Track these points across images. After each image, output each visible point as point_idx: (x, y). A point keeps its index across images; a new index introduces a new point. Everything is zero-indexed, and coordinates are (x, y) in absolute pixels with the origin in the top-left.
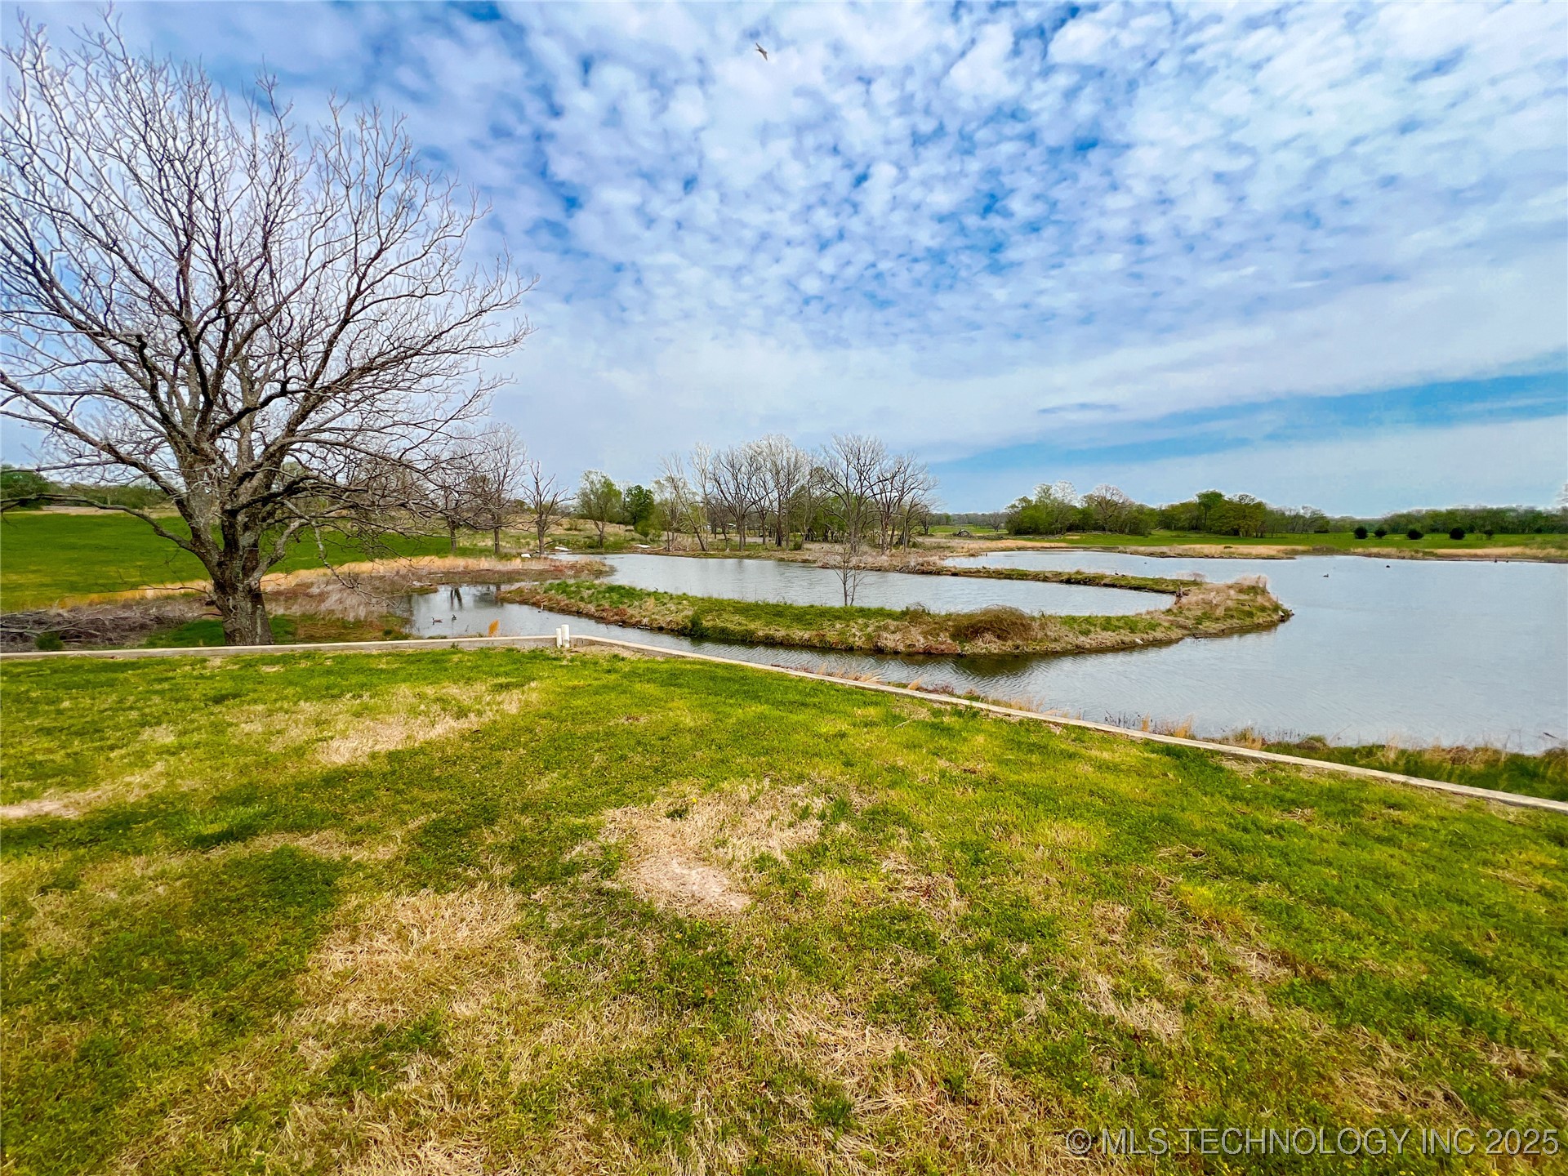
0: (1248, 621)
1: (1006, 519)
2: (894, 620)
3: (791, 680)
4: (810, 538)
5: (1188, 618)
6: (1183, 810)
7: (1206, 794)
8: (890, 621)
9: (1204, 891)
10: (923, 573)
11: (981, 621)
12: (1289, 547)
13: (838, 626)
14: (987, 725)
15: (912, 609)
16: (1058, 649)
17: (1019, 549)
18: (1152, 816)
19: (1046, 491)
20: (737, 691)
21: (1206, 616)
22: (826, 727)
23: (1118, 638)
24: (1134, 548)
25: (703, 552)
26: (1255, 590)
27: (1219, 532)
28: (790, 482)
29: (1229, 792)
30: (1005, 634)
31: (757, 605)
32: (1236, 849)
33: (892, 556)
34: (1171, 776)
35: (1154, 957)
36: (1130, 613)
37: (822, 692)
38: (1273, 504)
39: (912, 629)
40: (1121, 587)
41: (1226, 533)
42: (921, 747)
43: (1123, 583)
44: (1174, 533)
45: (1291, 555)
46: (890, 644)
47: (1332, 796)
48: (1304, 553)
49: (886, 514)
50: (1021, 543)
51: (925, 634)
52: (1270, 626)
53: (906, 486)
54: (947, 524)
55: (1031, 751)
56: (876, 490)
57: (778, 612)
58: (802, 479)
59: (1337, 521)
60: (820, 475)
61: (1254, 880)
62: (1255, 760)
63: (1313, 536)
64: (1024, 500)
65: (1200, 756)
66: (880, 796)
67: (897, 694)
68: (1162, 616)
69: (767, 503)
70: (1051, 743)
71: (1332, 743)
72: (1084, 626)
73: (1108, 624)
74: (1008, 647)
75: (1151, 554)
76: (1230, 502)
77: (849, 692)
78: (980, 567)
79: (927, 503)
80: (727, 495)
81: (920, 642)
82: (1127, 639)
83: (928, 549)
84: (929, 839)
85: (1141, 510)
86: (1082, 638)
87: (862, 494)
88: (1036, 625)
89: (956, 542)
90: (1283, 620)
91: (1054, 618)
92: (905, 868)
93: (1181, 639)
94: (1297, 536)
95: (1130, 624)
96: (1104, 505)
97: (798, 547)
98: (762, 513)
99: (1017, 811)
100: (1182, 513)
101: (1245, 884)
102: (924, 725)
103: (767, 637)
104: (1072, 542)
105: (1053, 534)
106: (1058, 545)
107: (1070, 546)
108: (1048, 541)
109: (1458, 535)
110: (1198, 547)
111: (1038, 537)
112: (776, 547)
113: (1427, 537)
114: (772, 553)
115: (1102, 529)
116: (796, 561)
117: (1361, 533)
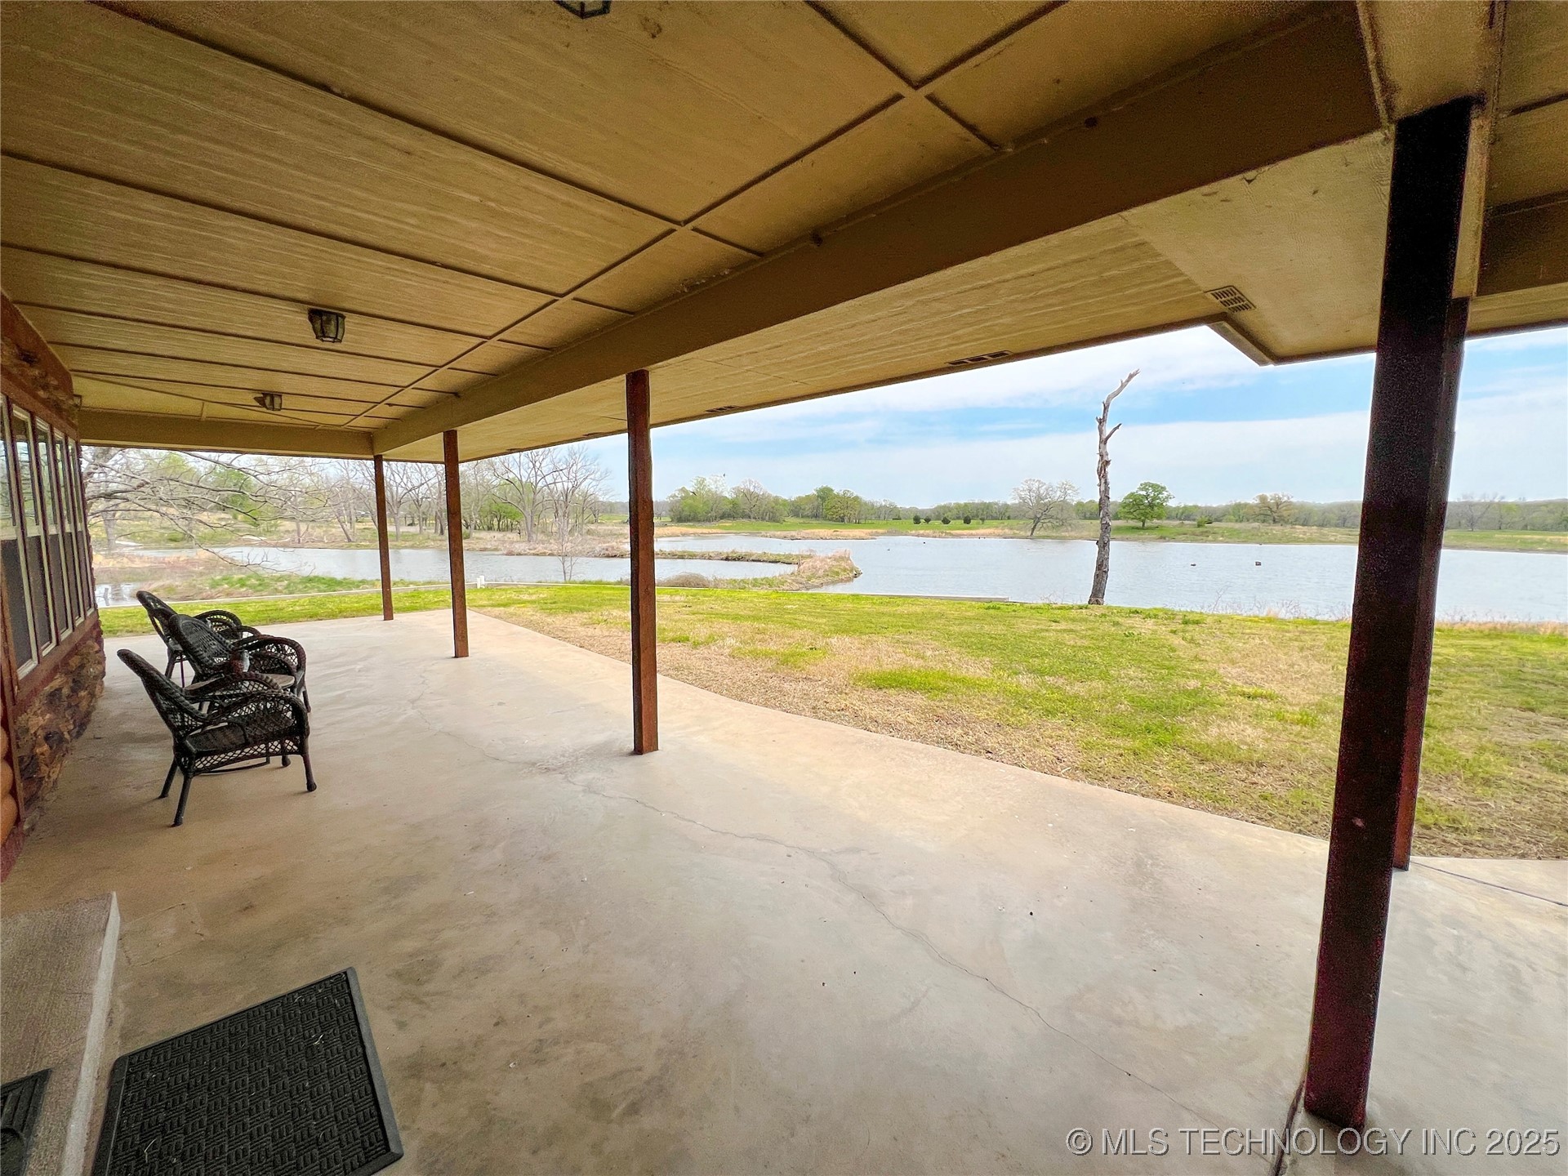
0: (836, 578)
1: (669, 508)
5: (802, 578)
10: (608, 556)
12: (874, 531)
19: (701, 482)
21: (813, 576)
24: (772, 532)
25: (351, 542)
26: (843, 559)
27: (831, 519)
36: (769, 576)
40: (764, 561)
41: (837, 520)
43: (765, 558)
44: (801, 520)
45: (873, 536)
48: (883, 534)
49: (563, 502)
50: (685, 529)
52: (847, 581)
59: (904, 511)
63: (890, 521)
64: (683, 490)
68: (788, 578)
72: (741, 584)
76: (837, 496)
85: (776, 500)
88: (711, 586)
90: (854, 577)
91: (723, 581)
94: (880, 522)
95: (770, 581)
96: (748, 496)
100: (807, 504)
104: (725, 528)
105: (710, 521)
106: (714, 531)
107: (724, 531)
108: (707, 528)
109: (967, 521)
110: (817, 531)
111: (697, 524)
112: (437, 536)
113: (952, 522)
114: (439, 542)
115: (748, 517)
116: (473, 550)
117: (917, 519)
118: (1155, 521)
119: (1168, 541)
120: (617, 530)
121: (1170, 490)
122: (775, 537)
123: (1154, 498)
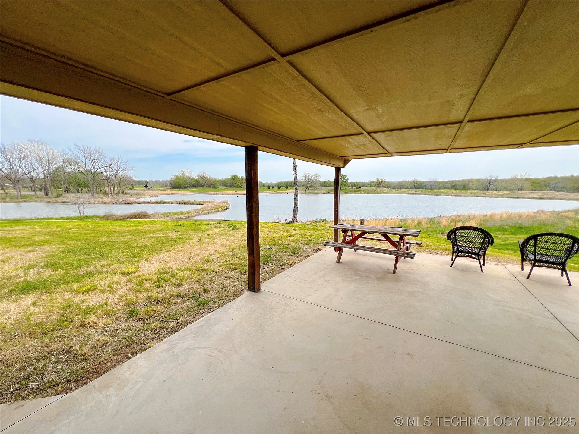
1: (169, 183)
4: (67, 191)
5: (201, 210)
10: (126, 204)
11: (132, 216)
15: (108, 214)
17: (172, 194)
19: (183, 173)
21: (206, 210)
23: (177, 217)
24: (210, 192)
27: (237, 187)
33: (112, 198)
41: (239, 187)
44: (225, 188)
49: (108, 181)
53: (118, 169)
56: (103, 170)
58: (58, 163)
60: (68, 162)
64: (176, 175)
68: (194, 211)
69: (35, 175)
72: (168, 214)
73: (175, 213)
75: (213, 194)
76: (239, 178)
82: (180, 217)
83: (133, 195)
85: (215, 180)
86: (166, 218)
87: (95, 172)
88: (152, 216)
89: (146, 192)
91: (160, 213)
95: (183, 212)
96: (203, 178)
97: (58, 196)
98: (32, 179)
100: (228, 181)
104: (193, 191)
105: (187, 188)
106: (187, 192)
108: (184, 191)
109: (287, 187)
110: (228, 191)
111: (181, 190)
112: (44, 196)
113: (281, 188)
114: (42, 199)
115: (202, 186)
116: (58, 202)
117: (269, 187)
118: (344, 187)
119: (347, 194)
120: (141, 192)
121: (348, 177)
122: (210, 194)
123: (344, 179)
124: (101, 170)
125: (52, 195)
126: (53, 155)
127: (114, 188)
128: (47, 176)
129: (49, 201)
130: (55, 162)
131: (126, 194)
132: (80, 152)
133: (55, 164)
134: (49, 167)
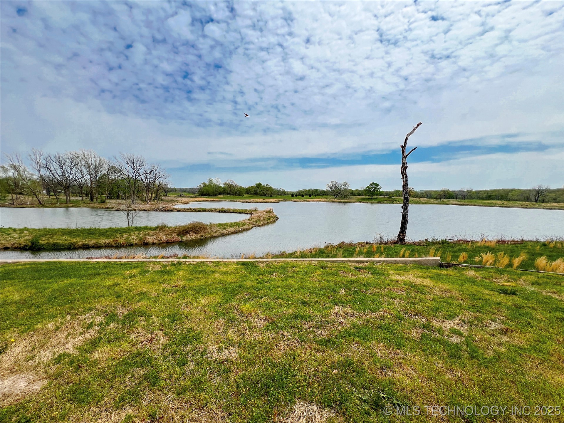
0: (269, 221)
1: (197, 191)
2: (152, 230)
3: (91, 264)
4: (109, 197)
5: (254, 221)
6: (245, 281)
7: (252, 275)
8: (150, 231)
9: (248, 306)
10: (166, 211)
11: (188, 228)
12: (278, 199)
13: (125, 236)
14: (185, 267)
15: (160, 226)
16: (216, 235)
17: (203, 201)
18: (236, 287)
19: (211, 181)
20: (56, 275)
21: (259, 220)
22: (108, 282)
23: (235, 229)
24: (239, 200)
25: (41, 205)
26: (270, 212)
27: (261, 195)
28: (97, 172)
29: (258, 273)
30: (198, 232)
31: (77, 230)
32: (257, 289)
33: (152, 204)
34: (243, 272)
35: (231, 333)
36: (238, 221)
37: (108, 267)
38: (274, 187)
39: (161, 234)
40: (236, 213)
41: (263, 195)
42: (155, 281)
43: (236, 211)
44: (250, 195)
45: (278, 201)
46: (151, 241)
47: (282, 268)
48: (281, 201)
49: (148, 187)
50: (204, 199)
51: (166, 235)
52: (274, 222)
53: (157, 176)
54: (175, 192)
55: (200, 273)
56: (143, 177)
57: (91, 232)
58: (104, 170)
59: (288, 192)
60: (113, 169)
61: (261, 298)
62: (266, 262)
63: (283, 196)
64: (204, 183)
65: (252, 263)
66: (133, 306)
67: (148, 261)
68: (247, 221)
69: (83, 181)
70: (207, 269)
71: (288, 252)
72: (224, 226)
73: (231, 225)
74: (199, 236)
75: (244, 202)
76: (264, 186)
77: (125, 264)
78: (188, 208)
79: (166, 183)
80: (57, 176)
81: (164, 238)
82: (237, 229)
83: (168, 201)
84: (154, 318)
85: (241, 188)
86: (224, 231)
87: (136, 179)
88: (208, 228)
89: (179, 199)
90: (277, 220)
91: (215, 224)
92: (141, 334)
93: (252, 228)
94: (279, 196)
95: (238, 224)
96: (230, 186)
97: (103, 202)
98: (81, 186)
99: (192, 297)
100: (252, 189)
101: (259, 300)
102: (158, 272)
103: (84, 245)
104: (220, 198)
105: (214, 196)
106: (216, 199)
107: (220, 199)
108: (213, 198)
109: (310, 196)
110: (256, 199)
111: (209, 197)
112: (90, 202)
113: (305, 196)
114: (88, 205)
115: (229, 194)
116: (102, 208)
117: (293, 195)
118: (376, 196)
121: (380, 185)
122: (240, 202)
123: (376, 188)
124: (141, 177)
125: (97, 200)
126: (100, 163)
127: (152, 194)
128: (93, 182)
129: (94, 206)
130: (101, 170)
131: (162, 200)
132: (124, 159)
133: (101, 171)
134: (96, 175)
